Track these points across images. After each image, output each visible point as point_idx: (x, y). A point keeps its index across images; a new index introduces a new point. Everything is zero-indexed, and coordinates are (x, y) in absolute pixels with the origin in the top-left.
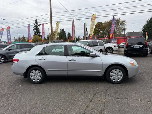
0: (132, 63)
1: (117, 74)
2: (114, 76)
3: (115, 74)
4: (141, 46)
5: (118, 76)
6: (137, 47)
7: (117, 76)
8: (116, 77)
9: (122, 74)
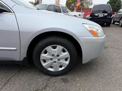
0: (94, 30)
1: (58, 56)
2: (51, 59)
3: (53, 55)
4: (106, 14)
5: (59, 60)
6: (101, 15)
7: (56, 60)
8: (55, 62)
9: (69, 56)
